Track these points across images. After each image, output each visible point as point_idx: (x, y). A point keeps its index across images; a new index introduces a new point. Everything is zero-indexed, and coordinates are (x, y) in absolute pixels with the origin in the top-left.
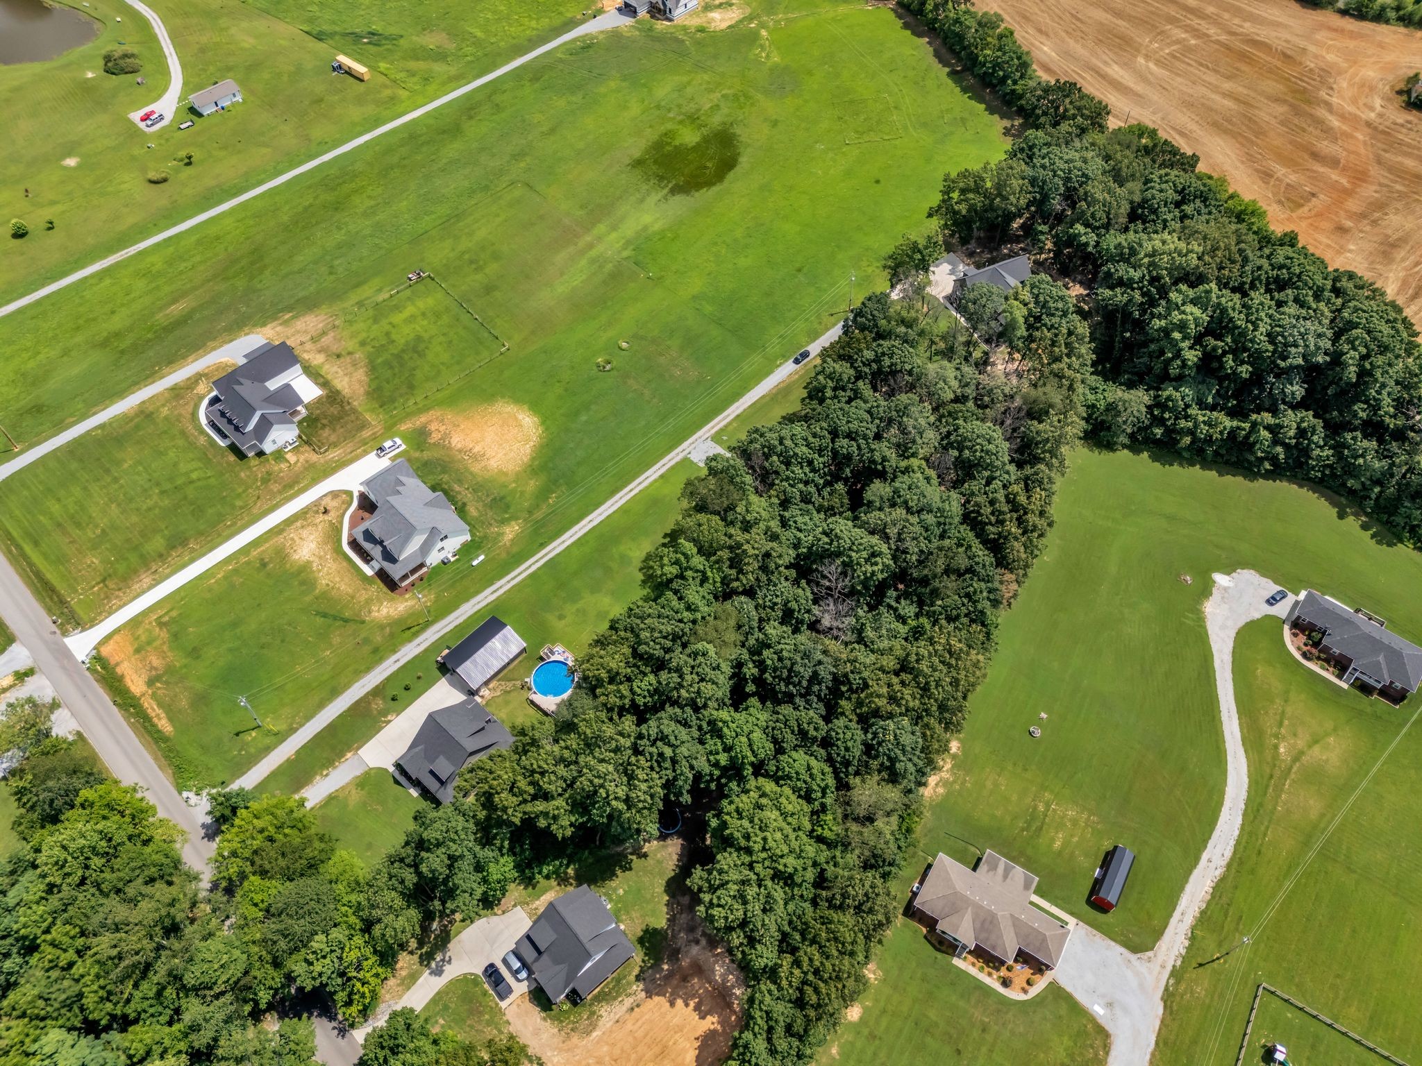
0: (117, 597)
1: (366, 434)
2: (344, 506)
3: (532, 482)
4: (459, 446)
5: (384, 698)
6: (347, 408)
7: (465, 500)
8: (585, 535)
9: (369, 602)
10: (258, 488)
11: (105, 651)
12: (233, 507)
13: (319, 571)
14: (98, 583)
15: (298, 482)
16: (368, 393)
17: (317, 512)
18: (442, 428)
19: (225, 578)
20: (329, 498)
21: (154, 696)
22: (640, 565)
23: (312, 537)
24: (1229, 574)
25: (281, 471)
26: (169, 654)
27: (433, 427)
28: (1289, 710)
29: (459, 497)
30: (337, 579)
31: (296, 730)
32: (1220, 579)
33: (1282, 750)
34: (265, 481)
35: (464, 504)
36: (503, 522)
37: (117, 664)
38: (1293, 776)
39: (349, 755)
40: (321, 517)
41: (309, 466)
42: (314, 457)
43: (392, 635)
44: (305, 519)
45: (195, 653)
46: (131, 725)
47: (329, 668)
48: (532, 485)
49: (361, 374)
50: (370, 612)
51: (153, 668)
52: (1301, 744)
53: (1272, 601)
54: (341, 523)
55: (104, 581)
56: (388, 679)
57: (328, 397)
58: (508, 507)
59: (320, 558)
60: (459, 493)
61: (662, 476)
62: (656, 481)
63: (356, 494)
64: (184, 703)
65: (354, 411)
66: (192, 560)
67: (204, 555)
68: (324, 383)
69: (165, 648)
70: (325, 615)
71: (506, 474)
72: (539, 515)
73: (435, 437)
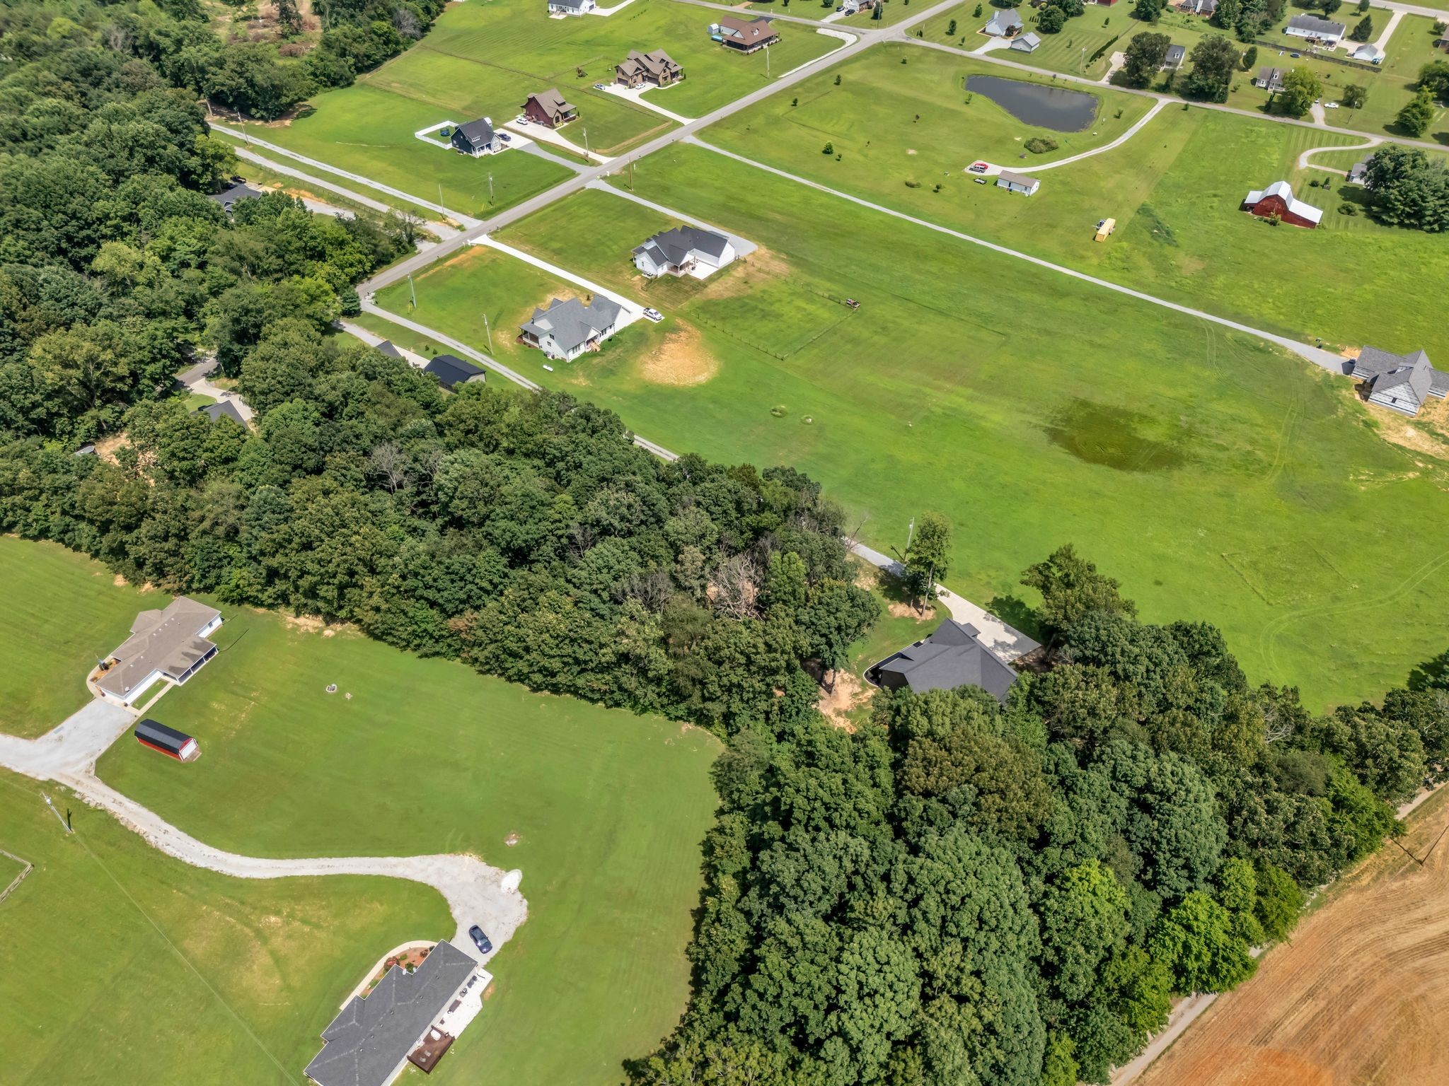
0: (515, 242)
1: (668, 305)
4: (665, 348)
6: (691, 293)
7: (607, 355)
9: (510, 329)
10: (606, 271)
11: (476, 248)
12: (587, 265)
13: (537, 305)
14: (524, 234)
15: (614, 284)
16: (710, 300)
17: (588, 296)
18: (683, 339)
19: (533, 275)
21: (442, 269)
24: (521, 888)
26: (472, 267)
27: (683, 334)
28: (322, 935)
32: (513, 879)
33: (273, 919)
34: (611, 272)
35: (602, 355)
37: (466, 253)
38: (239, 927)
40: (584, 298)
45: (473, 276)
46: (424, 267)
49: (729, 294)
51: (462, 265)
52: (277, 942)
53: (476, 933)
55: (527, 235)
57: (698, 283)
60: (614, 352)
64: (439, 279)
65: (689, 297)
66: (543, 259)
67: (548, 262)
68: (711, 279)
69: (477, 265)
71: (640, 373)
73: (672, 336)
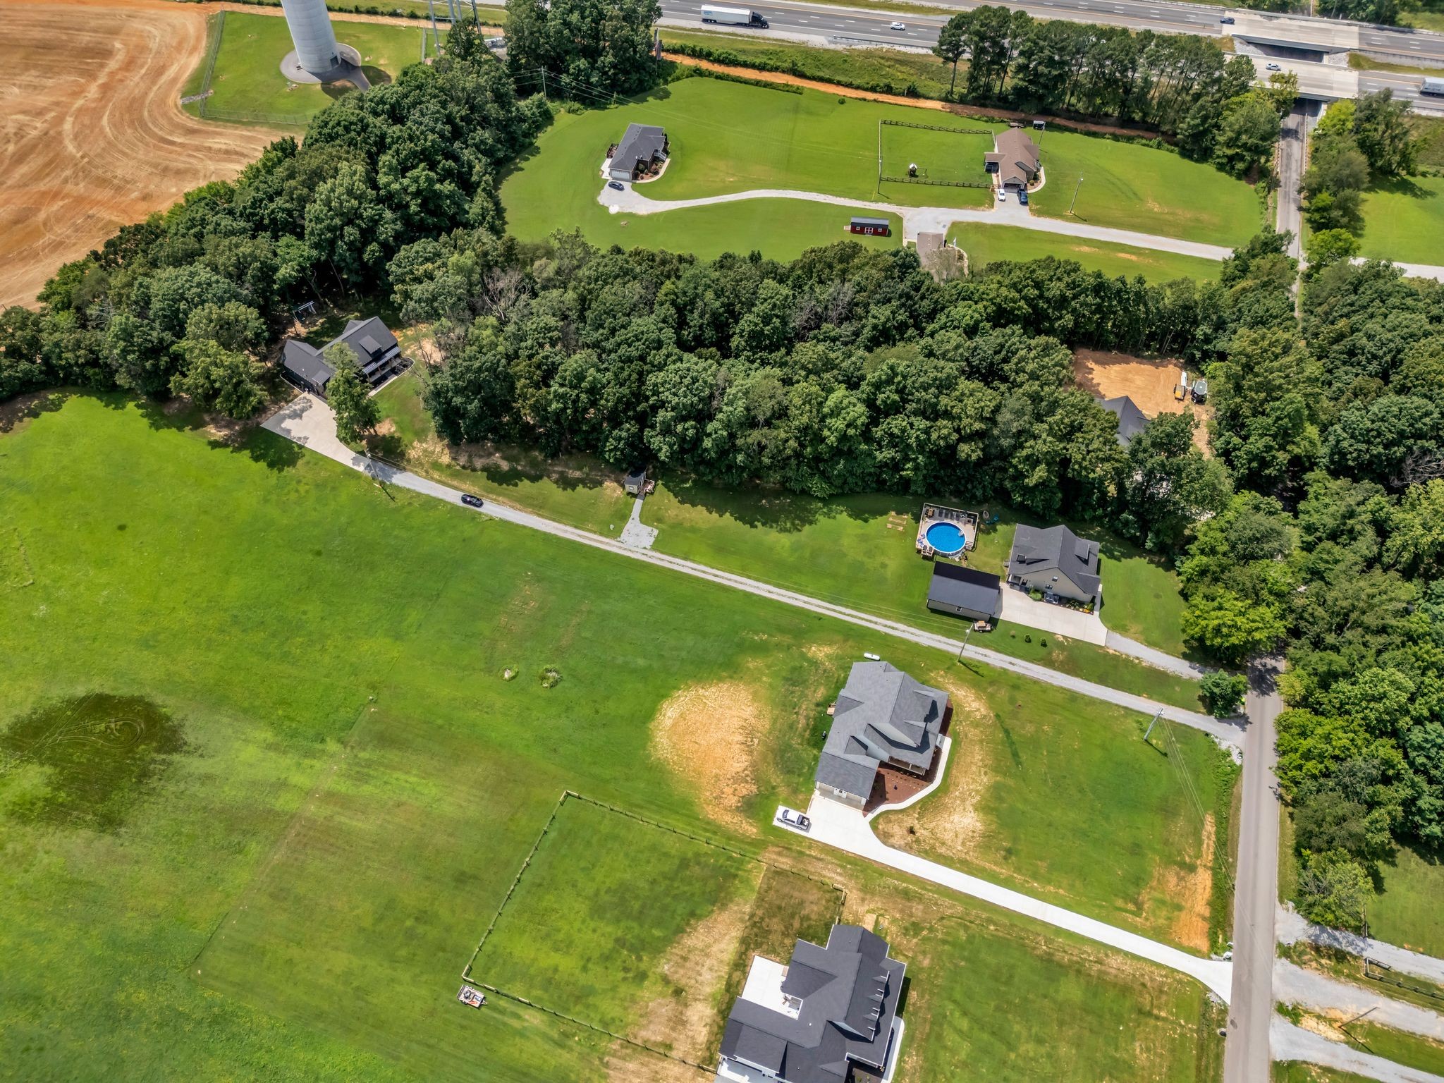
0: (1152, 980)
1: (785, 863)
2: (892, 817)
3: (751, 665)
4: (744, 757)
5: (1050, 654)
6: (760, 913)
7: (813, 707)
8: (787, 588)
9: (976, 725)
10: (931, 929)
11: (1204, 945)
12: (971, 939)
13: (977, 791)
14: (1157, 1018)
15: (896, 888)
16: (724, 907)
17: (918, 841)
18: (728, 790)
19: (1049, 882)
20: (895, 840)
21: (1199, 856)
22: (796, 534)
23: (948, 826)
24: (607, 207)
25: (894, 921)
26: (1156, 874)
27: (733, 801)
28: (701, 179)
29: (812, 714)
30: (974, 768)
31: (1126, 708)
32: (613, 210)
33: (732, 180)
34: (916, 928)
35: (818, 705)
36: (814, 663)
37: (1204, 919)
38: (746, 176)
39: (1111, 652)
40: (920, 832)
41: (867, 891)
42: (852, 895)
43: (992, 683)
44: (933, 847)
45: (1136, 849)
46: (1235, 856)
47: (1058, 717)
48: (753, 663)
49: (696, 939)
50: (985, 717)
51: (1181, 879)
52: (722, 174)
53: (620, 189)
54: (913, 806)
55: (1149, 1014)
56: (1032, 661)
57: (758, 945)
58: (794, 669)
59: (963, 801)
60: (807, 718)
61: (686, 559)
62: (694, 561)
63: (871, 816)
64: (1181, 822)
65: (761, 900)
66: (1059, 931)
67: (1045, 924)
68: (741, 966)
69: (1154, 883)
70: (1015, 755)
71: (755, 694)
72: (787, 639)
73: (747, 789)
